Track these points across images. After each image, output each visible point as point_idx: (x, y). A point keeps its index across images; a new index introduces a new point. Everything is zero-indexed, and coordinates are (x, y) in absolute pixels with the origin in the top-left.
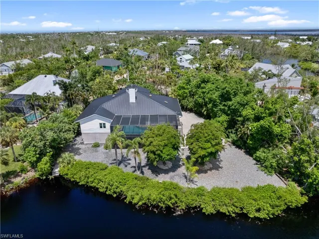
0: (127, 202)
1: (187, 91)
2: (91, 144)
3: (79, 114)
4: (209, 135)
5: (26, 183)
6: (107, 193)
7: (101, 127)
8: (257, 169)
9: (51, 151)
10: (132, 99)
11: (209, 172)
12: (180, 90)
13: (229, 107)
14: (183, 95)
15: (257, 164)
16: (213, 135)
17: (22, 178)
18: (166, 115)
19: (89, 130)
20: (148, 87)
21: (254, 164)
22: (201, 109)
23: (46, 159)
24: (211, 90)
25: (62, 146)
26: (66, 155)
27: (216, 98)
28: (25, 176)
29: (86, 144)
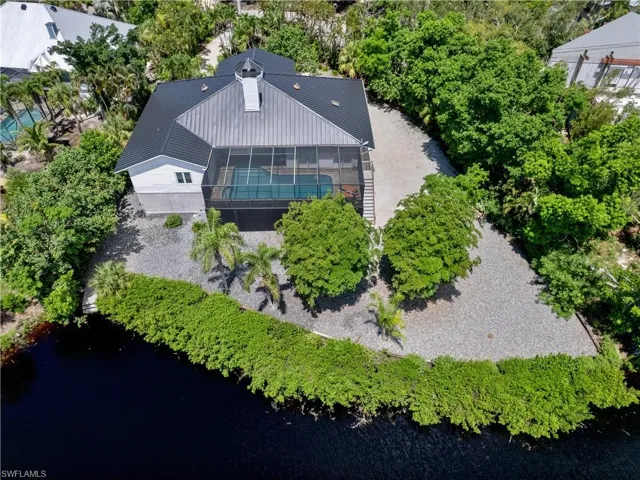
0: (253, 391)
1: (385, 57)
2: (162, 216)
3: (126, 138)
4: (440, 240)
5: (29, 335)
6: (209, 366)
7: (181, 181)
8: (536, 298)
9: (69, 269)
10: (252, 103)
11: (430, 304)
12: (369, 54)
13: (492, 138)
14: (376, 69)
15: (537, 283)
16: (451, 238)
17: (17, 323)
18: (336, 148)
19: (154, 186)
20: (288, 39)
21: (532, 283)
22: (417, 108)
23: (61, 286)
24: (448, 80)
25: (92, 249)
26: (104, 270)
27: (462, 109)
28: (23, 317)
29: (152, 217)
